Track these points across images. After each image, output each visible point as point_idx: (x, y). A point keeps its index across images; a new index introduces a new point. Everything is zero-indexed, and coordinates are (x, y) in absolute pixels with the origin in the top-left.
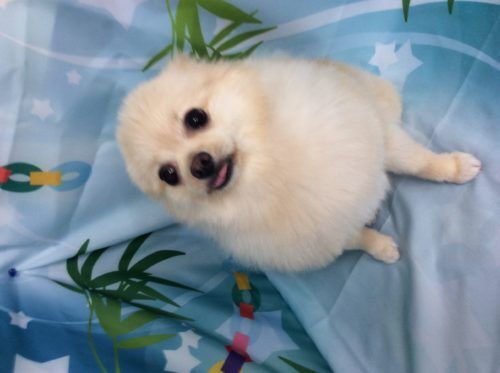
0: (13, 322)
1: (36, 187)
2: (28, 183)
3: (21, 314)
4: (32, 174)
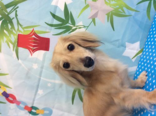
1: (38, 114)
2: (36, 113)
4: (37, 110)
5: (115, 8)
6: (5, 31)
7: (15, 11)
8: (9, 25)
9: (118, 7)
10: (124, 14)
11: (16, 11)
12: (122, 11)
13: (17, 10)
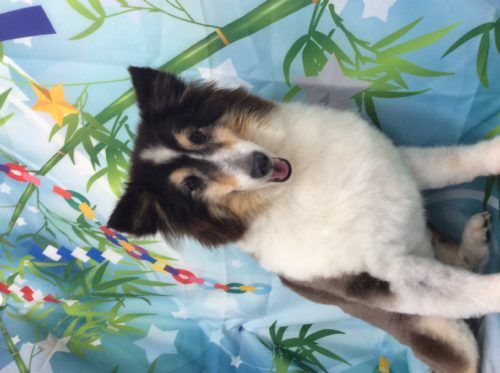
0: (232, 364)
1: (243, 292)
2: (239, 290)
3: (238, 357)
5: (375, 79)
6: (119, 168)
7: (123, 127)
8: (123, 154)
9: (384, 74)
10: (404, 90)
11: (127, 126)
12: (397, 85)
13: (126, 122)
